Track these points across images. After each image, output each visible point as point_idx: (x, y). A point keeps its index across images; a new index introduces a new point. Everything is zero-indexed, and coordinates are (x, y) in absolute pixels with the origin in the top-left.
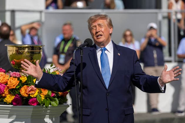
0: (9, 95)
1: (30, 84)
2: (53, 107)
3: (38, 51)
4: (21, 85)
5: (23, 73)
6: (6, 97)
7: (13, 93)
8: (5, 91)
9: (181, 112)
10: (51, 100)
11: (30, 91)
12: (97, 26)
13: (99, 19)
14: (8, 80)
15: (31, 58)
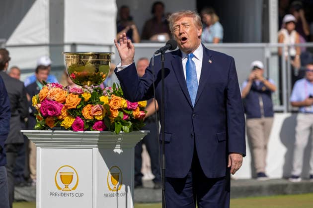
0: (67, 118)
1: (95, 104)
2: (126, 133)
3: (106, 60)
4: (83, 104)
5: (86, 88)
6: (64, 120)
7: (73, 114)
8: (62, 111)
9: (297, 177)
10: (123, 124)
11: (95, 112)
12: (181, 26)
13: (184, 16)
14: (66, 97)
15: (97, 69)
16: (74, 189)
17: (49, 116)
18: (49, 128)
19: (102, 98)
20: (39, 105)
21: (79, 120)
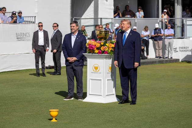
0: (96, 50)
1: (105, 46)
4: (101, 46)
5: (102, 41)
11: (105, 49)
14: (96, 44)
15: (106, 35)
16: (98, 71)
17: (91, 50)
18: (91, 53)
19: (107, 44)
20: (88, 46)
21: (100, 51)
